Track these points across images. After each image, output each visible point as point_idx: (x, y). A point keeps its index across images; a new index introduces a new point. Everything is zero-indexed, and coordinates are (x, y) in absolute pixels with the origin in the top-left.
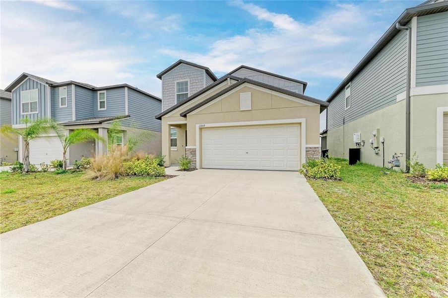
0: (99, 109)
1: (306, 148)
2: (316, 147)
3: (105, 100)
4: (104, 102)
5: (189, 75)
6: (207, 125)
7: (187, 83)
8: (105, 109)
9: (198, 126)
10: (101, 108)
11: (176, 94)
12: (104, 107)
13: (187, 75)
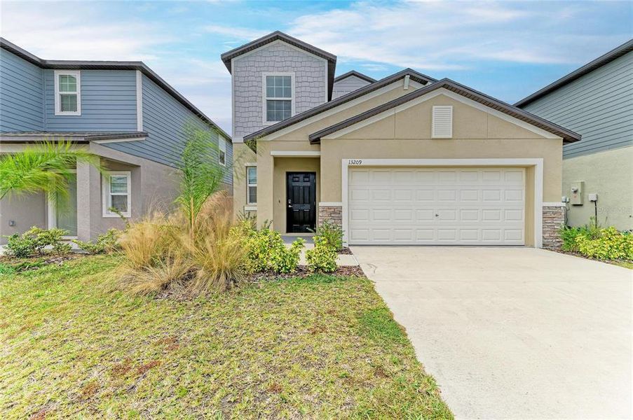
0: (58, 112)
1: (544, 207)
2: (558, 205)
3: (78, 92)
4: (75, 96)
5: (293, 65)
6: (365, 162)
7: (288, 80)
8: (78, 113)
9: (346, 162)
10: (62, 110)
11: (265, 98)
12: (76, 110)
13: (289, 64)
